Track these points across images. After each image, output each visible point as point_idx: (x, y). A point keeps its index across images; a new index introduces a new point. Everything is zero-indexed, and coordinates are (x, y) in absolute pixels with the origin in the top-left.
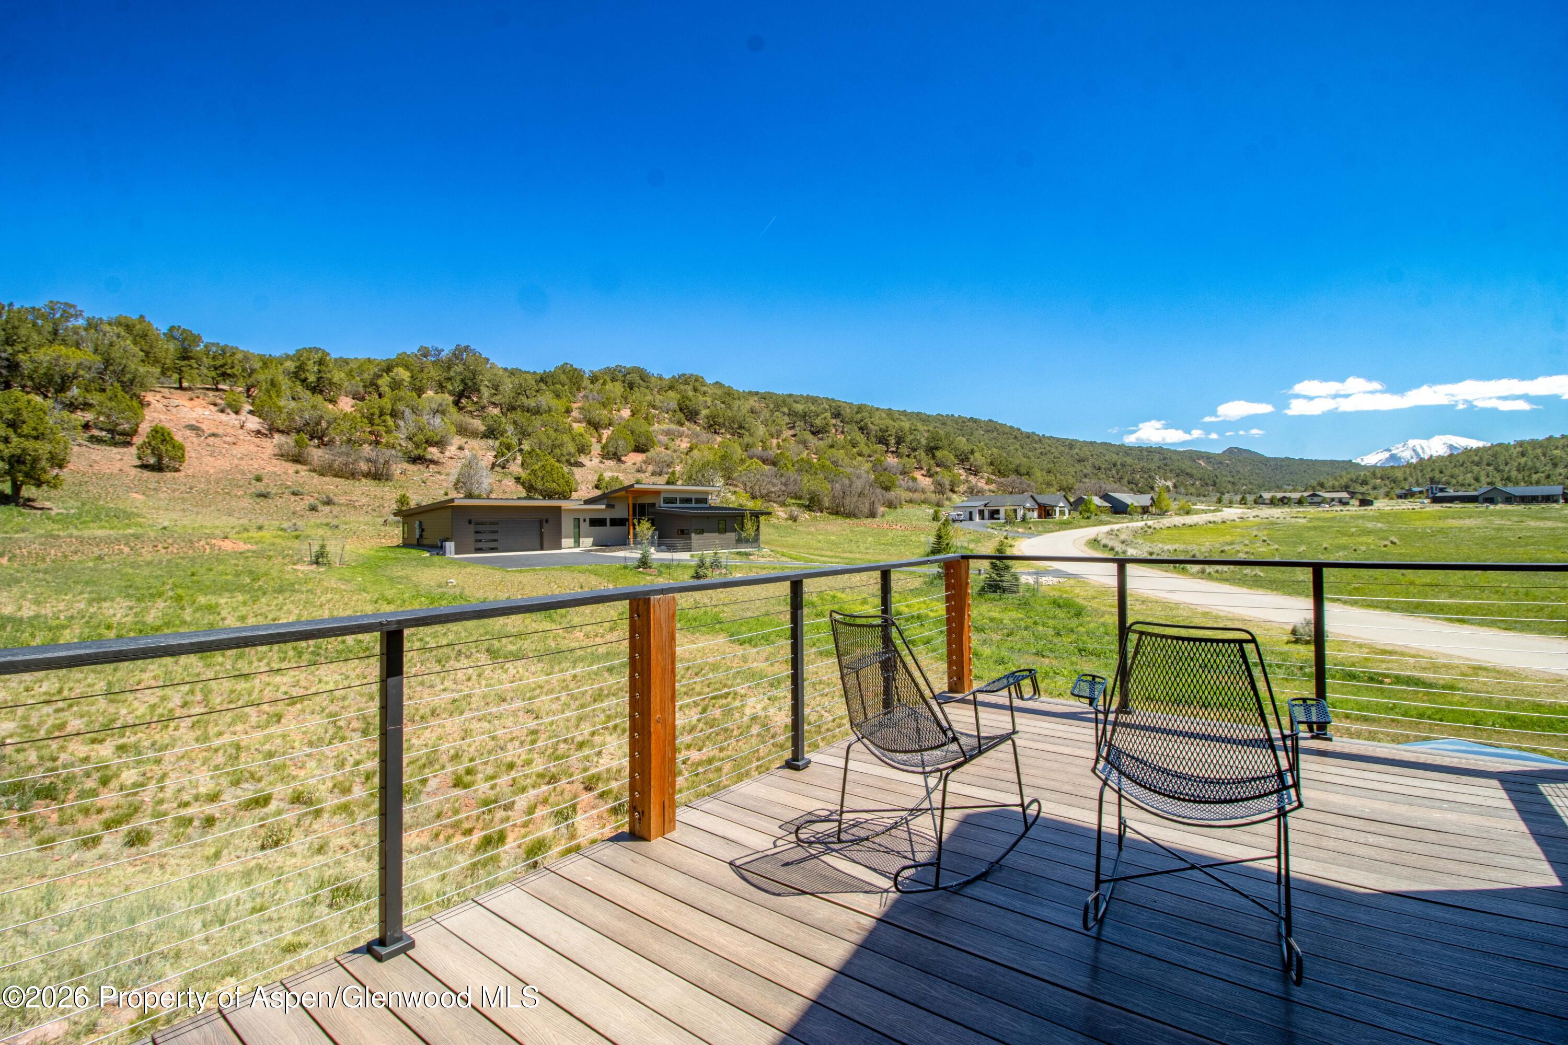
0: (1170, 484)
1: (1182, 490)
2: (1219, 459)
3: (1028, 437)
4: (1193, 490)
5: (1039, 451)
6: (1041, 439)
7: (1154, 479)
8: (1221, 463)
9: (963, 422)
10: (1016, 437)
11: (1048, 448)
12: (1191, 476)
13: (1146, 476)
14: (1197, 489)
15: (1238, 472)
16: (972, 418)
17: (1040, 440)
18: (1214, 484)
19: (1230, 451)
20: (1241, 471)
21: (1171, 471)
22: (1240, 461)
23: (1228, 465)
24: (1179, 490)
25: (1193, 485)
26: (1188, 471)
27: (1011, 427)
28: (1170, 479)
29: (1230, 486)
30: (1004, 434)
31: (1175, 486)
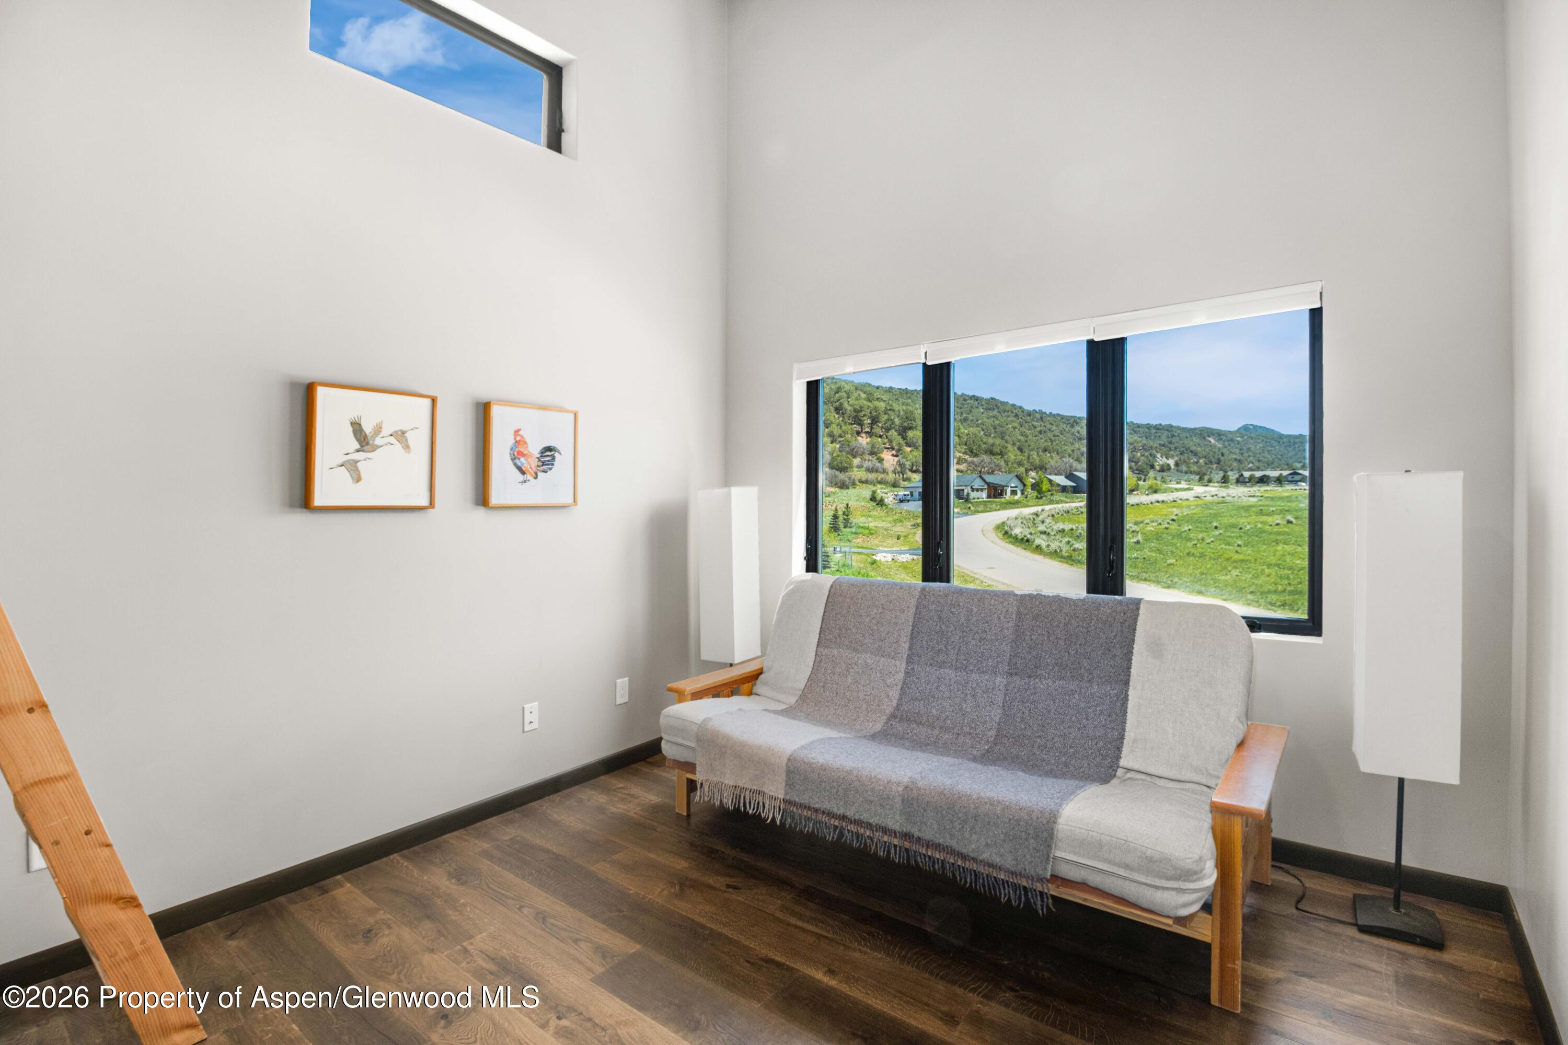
0: (1171, 462)
1: (1184, 468)
2: (1230, 436)
3: (1030, 415)
4: (1194, 468)
5: (1038, 429)
6: (1042, 416)
7: (1154, 457)
8: (1232, 440)
9: (965, 400)
10: (1016, 416)
11: (1049, 426)
12: (1195, 454)
13: (1147, 454)
14: (1200, 467)
15: (1249, 449)
16: (974, 396)
17: (1042, 418)
18: (1219, 462)
19: (1246, 428)
20: (1253, 448)
21: (1175, 448)
22: (1251, 438)
23: (1239, 443)
24: (1180, 468)
25: (1197, 463)
26: (1193, 448)
27: (1013, 405)
28: (1173, 457)
29: (1235, 464)
30: (1005, 411)
31: (1177, 464)
